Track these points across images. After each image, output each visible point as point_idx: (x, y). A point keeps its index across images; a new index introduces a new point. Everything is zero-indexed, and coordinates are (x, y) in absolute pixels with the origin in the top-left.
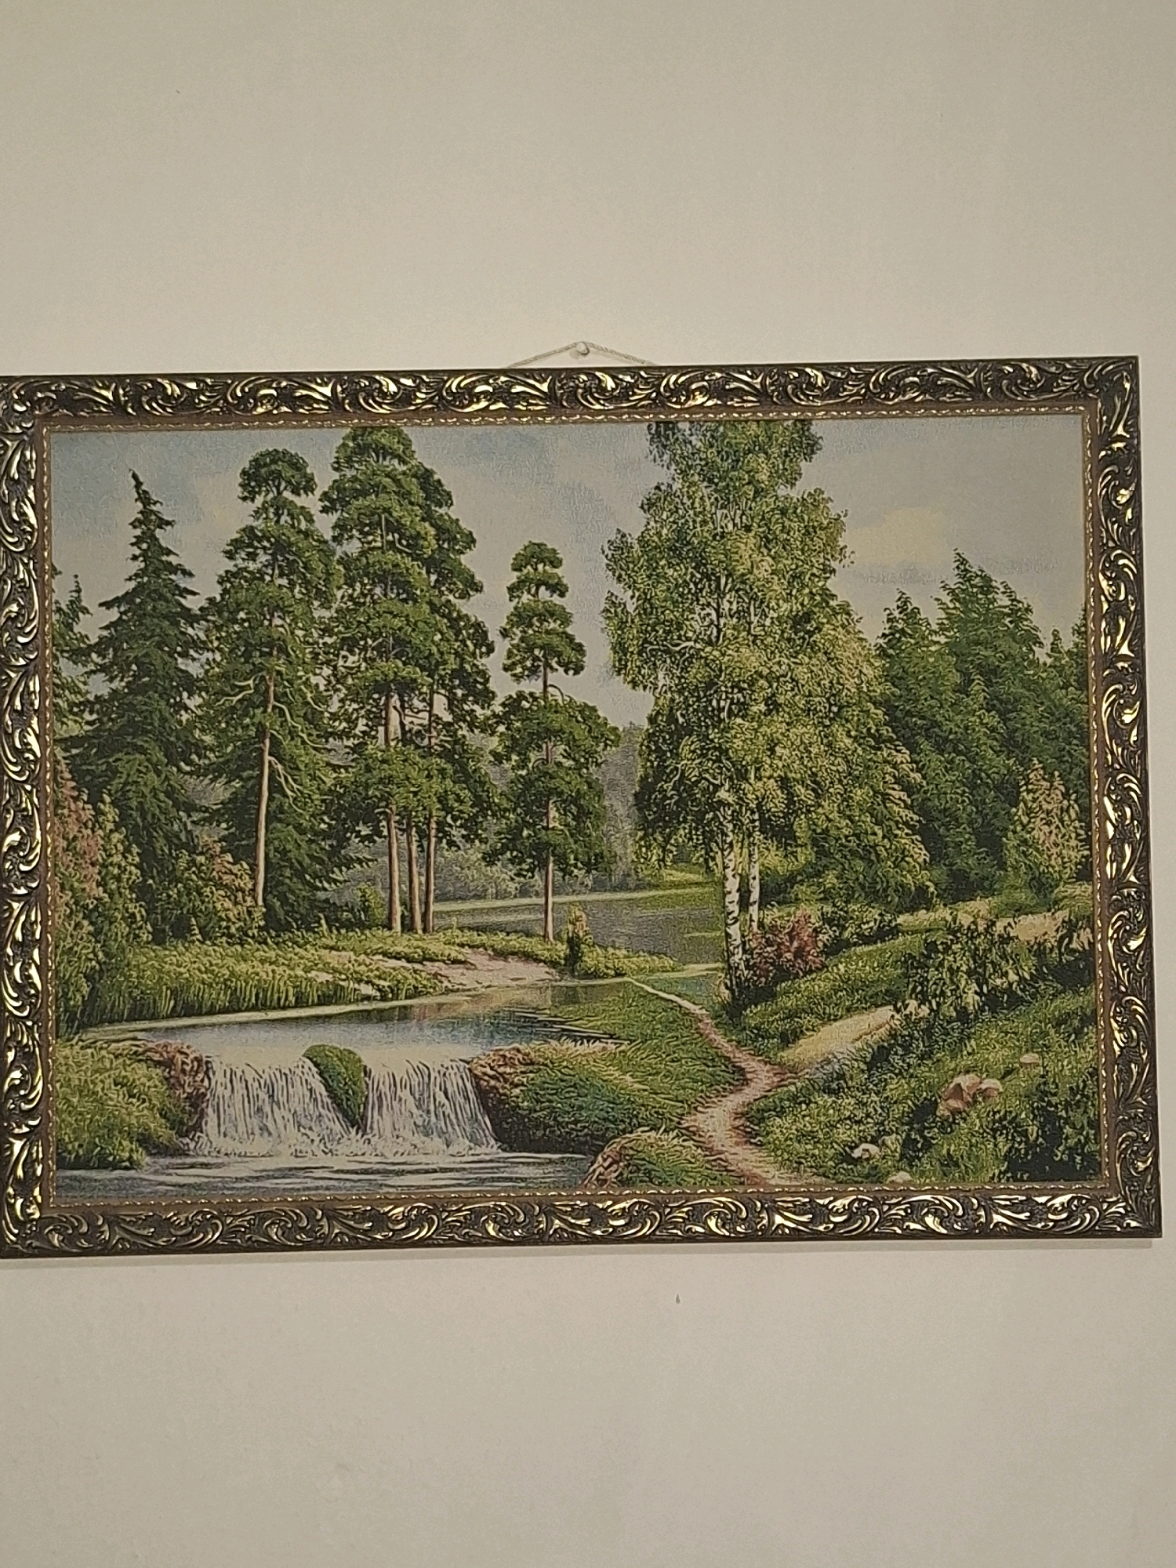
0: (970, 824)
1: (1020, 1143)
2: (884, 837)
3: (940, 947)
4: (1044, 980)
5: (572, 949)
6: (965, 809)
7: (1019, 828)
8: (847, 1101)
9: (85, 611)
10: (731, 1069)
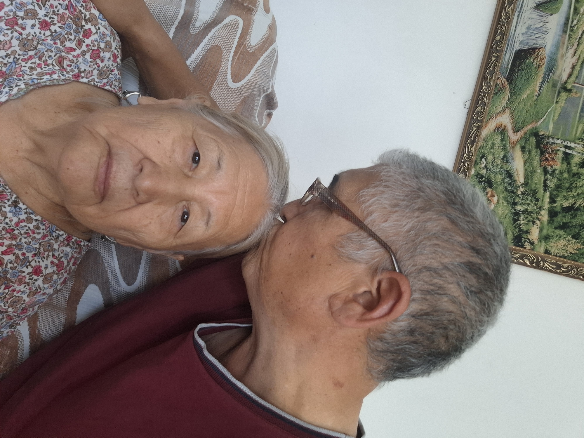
0: (570, 222)
2: (573, 195)
3: (536, 203)
4: (519, 231)
5: (568, 90)
6: (575, 222)
7: (565, 236)
8: (499, 161)
10: (519, 128)
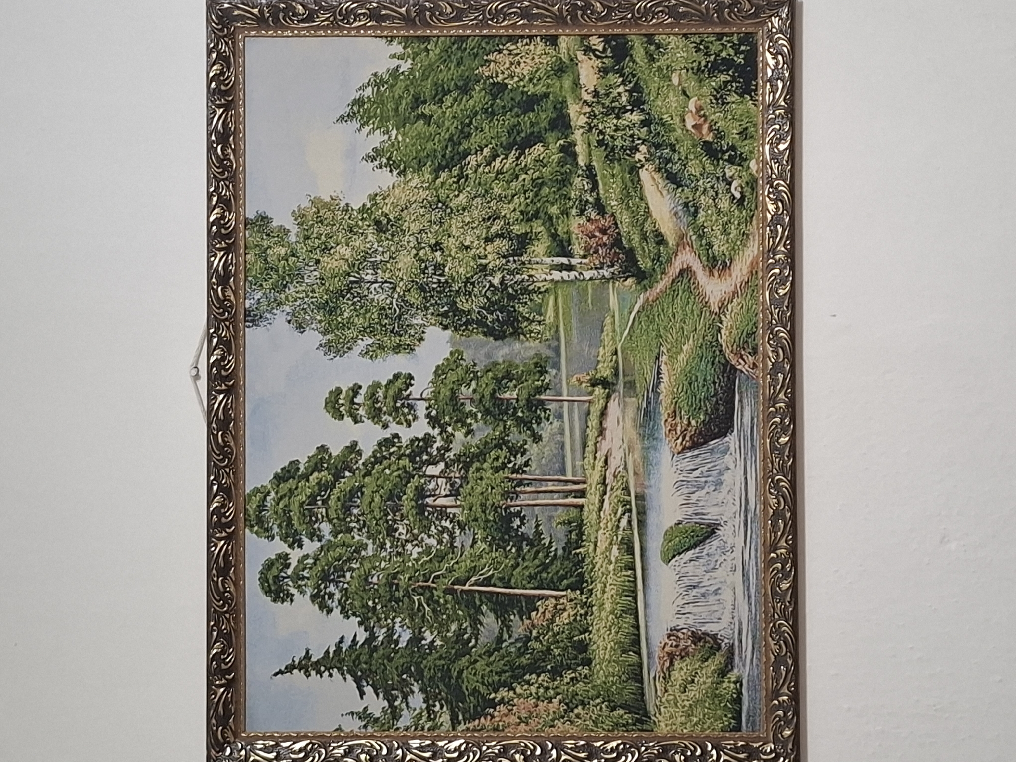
0: (518, 116)
1: (732, 87)
2: (526, 173)
3: (601, 137)
4: (623, 68)
5: (599, 384)
6: (509, 120)
7: (522, 83)
8: (703, 202)
9: (366, 709)
10: (680, 279)
